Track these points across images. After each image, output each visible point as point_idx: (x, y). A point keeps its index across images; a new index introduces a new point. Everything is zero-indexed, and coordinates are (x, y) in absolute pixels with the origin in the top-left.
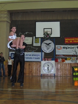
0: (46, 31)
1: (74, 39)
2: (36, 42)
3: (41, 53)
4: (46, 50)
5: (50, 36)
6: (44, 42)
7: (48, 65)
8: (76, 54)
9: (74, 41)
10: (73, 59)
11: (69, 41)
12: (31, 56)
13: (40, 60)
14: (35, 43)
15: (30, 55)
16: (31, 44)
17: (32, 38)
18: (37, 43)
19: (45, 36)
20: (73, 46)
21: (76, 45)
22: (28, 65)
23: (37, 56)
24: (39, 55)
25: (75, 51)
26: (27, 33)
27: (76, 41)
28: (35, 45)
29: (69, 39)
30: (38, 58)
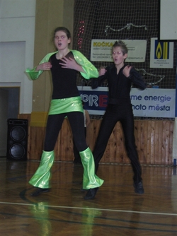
2: (159, 56)
3: (174, 90)
12: (143, 102)
13: (171, 114)
14: (156, 58)
15: (139, 98)
16: (143, 60)
17: (144, 42)
18: (162, 58)
23: (163, 101)
24: (169, 99)
26: (129, 28)
28: (154, 64)
30: (164, 108)
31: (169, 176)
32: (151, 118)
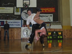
0: (25, 2)
1: (48, 9)
2: (17, 11)
3: (21, 20)
4: (25, 18)
5: (28, 6)
6: (23, 11)
7: (27, 31)
8: (49, 21)
9: (48, 11)
10: (47, 25)
11: (44, 11)
12: (13, 24)
13: (20, 26)
14: (16, 12)
15: (12, 22)
16: (13, 13)
17: (13, 8)
19: (24, 7)
20: (47, 15)
21: (50, 14)
22: (10, 31)
23: (18, 23)
24: (19, 22)
25: (49, 19)
26: (9, 4)
27: (50, 11)
28: (16, 13)
29: (44, 9)
30: (18, 25)
31: (20, 43)
32: (15, 28)
